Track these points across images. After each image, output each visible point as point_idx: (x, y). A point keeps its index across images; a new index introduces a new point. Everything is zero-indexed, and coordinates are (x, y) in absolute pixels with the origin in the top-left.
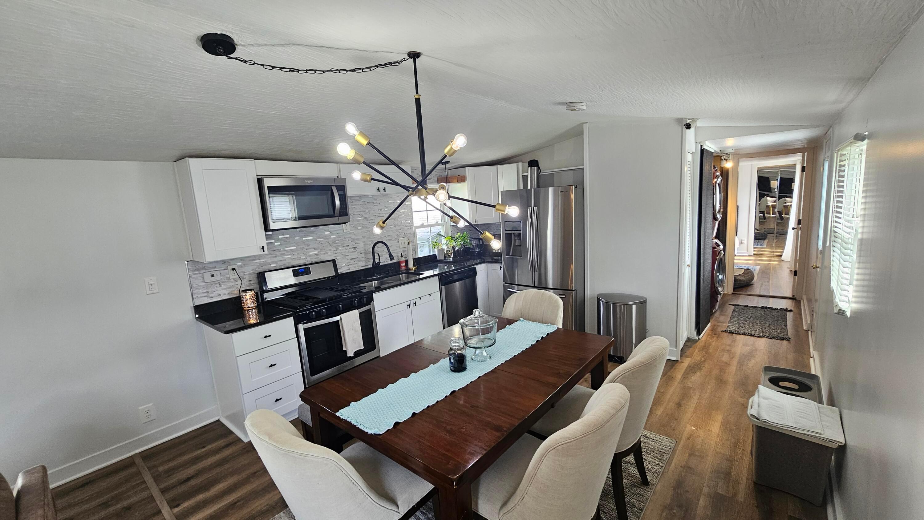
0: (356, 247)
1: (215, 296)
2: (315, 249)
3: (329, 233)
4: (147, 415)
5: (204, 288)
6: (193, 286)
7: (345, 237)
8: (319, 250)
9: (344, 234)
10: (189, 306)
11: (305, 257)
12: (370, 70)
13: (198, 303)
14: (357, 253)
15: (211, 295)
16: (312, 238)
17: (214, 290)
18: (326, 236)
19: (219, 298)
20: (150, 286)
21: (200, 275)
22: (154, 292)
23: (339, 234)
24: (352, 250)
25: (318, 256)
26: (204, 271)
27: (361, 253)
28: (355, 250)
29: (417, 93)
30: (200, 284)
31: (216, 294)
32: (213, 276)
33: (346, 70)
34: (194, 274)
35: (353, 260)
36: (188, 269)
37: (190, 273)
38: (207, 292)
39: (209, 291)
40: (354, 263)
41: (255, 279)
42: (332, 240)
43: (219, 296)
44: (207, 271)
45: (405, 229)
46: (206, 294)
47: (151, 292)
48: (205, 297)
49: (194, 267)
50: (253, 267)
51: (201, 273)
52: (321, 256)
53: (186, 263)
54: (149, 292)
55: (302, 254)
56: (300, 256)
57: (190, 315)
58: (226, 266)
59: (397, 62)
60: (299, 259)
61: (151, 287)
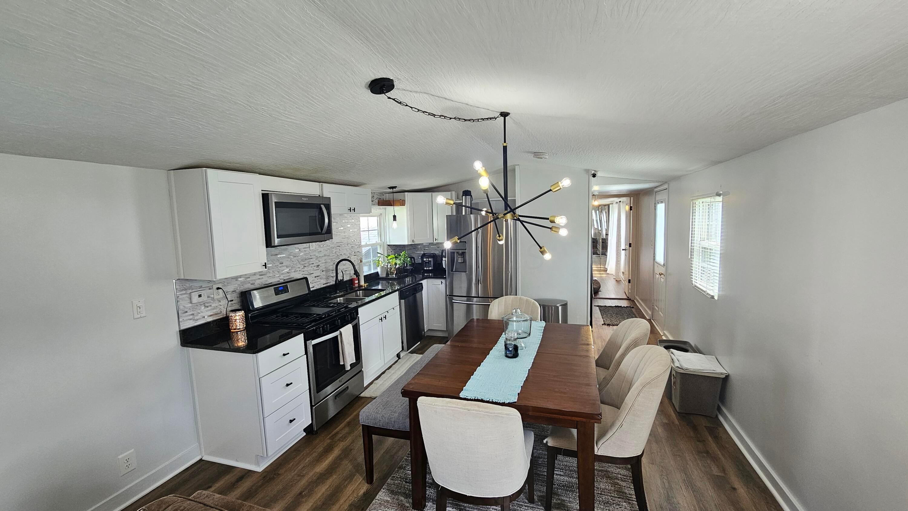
0: (319, 265)
1: (200, 319)
2: (287, 267)
3: (298, 250)
4: (128, 464)
5: (190, 310)
6: (180, 308)
7: (312, 254)
8: (290, 268)
9: (310, 251)
10: (175, 330)
11: (279, 275)
12: (478, 121)
13: (183, 327)
14: (319, 270)
15: (196, 318)
16: (285, 255)
17: (199, 312)
18: (296, 254)
19: (203, 320)
20: (138, 308)
21: (187, 295)
22: (142, 315)
23: (306, 252)
24: (315, 268)
25: (289, 274)
26: (191, 291)
27: (323, 271)
28: (318, 268)
29: (505, 142)
30: (187, 306)
31: (200, 316)
32: (200, 296)
33: (465, 120)
34: (181, 295)
35: (316, 278)
36: (176, 289)
37: (177, 294)
38: (193, 314)
39: (195, 312)
40: (318, 280)
41: (236, 298)
42: (301, 258)
43: (203, 319)
44: (193, 291)
45: (355, 248)
46: (191, 317)
47: (139, 316)
48: (191, 319)
49: (182, 287)
50: (235, 286)
51: (188, 293)
52: (292, 273)
53: (174, 281)
54: (137, 316)
55: (276, 272)
56: (275, 274)
57: (176, 340)
58: (211, 285)
59: (495, 118)
60: (274, 277)
61: (139, 310)
